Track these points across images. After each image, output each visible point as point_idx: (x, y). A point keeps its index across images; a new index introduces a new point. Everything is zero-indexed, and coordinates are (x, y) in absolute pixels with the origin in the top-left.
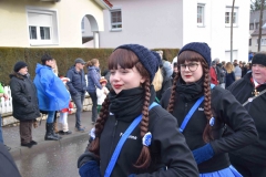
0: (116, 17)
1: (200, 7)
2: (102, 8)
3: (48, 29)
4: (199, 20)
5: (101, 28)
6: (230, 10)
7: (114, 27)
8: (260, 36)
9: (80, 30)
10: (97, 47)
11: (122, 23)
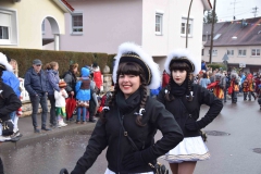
0: (78, 21)
1: (159, 16)
2: (63, 12)
3: (6, 28)
4: (158, 29)
5: (62, 30)
6: (185, 22)
7: (75, 30)
8: (211, 47)
9: (41, 32)
10: (58, 49)
11: (83, 28)
